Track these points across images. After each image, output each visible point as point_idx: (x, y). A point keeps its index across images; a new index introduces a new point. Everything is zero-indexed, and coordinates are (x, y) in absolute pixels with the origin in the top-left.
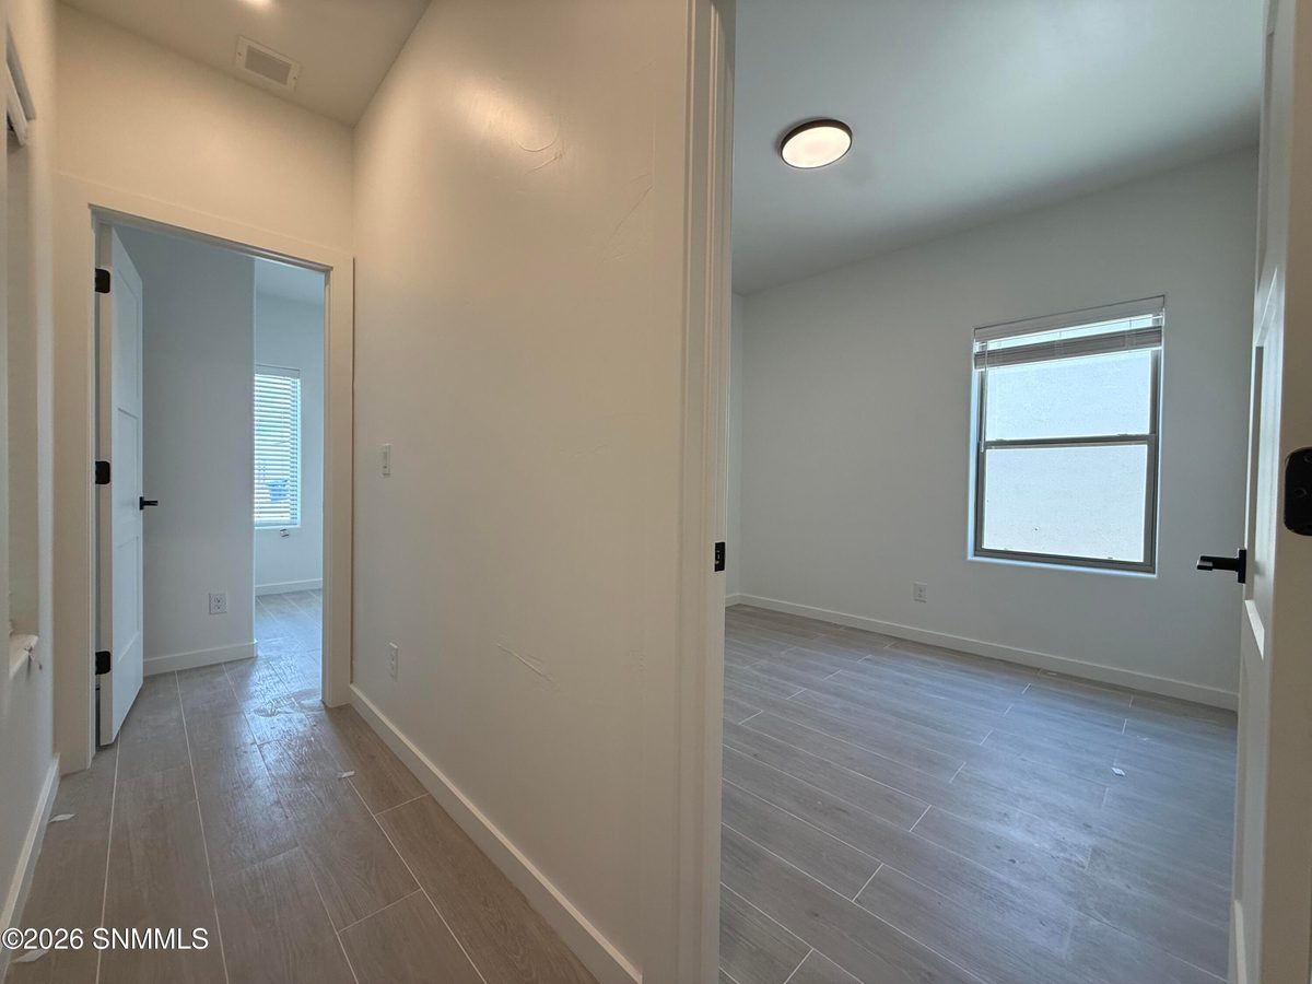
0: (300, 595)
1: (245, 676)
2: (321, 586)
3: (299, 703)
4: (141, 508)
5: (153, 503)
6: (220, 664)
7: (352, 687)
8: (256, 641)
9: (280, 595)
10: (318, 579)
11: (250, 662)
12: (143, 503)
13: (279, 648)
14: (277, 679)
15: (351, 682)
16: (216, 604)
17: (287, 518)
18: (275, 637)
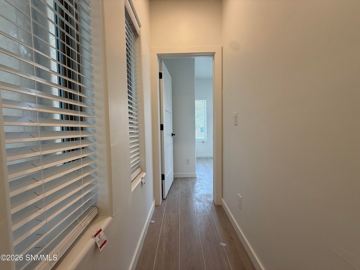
0: (207, 159)
1: (194, 184)
2: (213, 157)
3: (207, 199)
4: (172, 136)
5: (174, 135)
6: (189, 178)
7: (222, 199)
8: (196, 173)
9: (202, 158)
10: (211, 155)
11: (195, 178)
12: (173, 135)
13: (202, 176)
14: (201, 187)
15: (222, 198)
16: (188, 161)
17: (204, 138)
18: (201, 171)
